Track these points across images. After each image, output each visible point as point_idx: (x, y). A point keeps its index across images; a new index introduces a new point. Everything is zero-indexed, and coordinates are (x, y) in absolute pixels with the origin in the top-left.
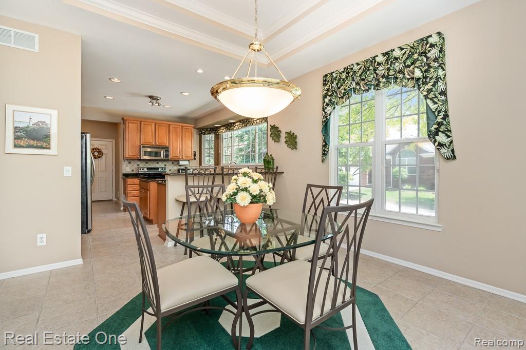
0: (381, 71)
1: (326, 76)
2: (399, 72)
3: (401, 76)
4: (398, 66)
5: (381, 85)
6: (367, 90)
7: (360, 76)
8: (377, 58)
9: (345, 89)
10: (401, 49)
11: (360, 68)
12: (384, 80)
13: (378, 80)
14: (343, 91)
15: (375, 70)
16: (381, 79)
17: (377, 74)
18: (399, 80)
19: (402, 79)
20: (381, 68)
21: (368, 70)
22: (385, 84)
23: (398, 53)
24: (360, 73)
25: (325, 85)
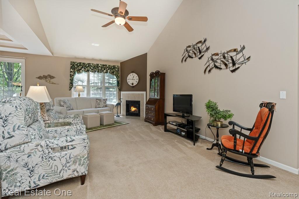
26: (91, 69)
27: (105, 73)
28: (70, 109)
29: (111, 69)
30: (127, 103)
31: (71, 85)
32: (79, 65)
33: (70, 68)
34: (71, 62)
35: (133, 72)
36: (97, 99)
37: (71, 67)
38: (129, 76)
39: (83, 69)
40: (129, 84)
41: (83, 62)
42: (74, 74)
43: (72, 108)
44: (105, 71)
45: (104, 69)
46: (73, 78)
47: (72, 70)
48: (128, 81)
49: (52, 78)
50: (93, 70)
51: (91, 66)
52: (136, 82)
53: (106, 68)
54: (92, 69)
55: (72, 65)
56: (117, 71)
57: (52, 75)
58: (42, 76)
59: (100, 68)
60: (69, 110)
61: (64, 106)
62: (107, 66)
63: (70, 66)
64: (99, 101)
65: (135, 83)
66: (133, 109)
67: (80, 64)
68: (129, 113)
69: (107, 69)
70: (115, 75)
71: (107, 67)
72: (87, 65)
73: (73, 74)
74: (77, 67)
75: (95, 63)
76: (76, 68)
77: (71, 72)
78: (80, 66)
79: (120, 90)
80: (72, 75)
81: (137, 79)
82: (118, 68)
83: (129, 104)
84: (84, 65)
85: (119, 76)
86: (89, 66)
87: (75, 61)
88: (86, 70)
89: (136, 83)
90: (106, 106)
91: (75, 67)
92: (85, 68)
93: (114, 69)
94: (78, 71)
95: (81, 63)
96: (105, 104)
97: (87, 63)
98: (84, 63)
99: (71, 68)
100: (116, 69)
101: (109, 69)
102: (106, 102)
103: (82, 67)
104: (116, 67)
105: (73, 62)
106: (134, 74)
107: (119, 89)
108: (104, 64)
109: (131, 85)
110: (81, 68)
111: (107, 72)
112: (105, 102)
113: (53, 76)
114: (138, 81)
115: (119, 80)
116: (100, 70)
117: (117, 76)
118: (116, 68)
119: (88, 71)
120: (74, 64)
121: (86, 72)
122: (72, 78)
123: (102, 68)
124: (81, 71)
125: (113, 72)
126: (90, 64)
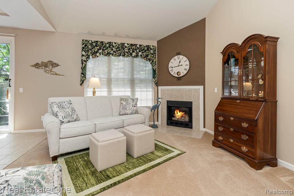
26: (112, 51)
27: (134, 57)
28: (70, 120)
29: (143, 51)
30: (169, 105)
31: (83, 77)
32: (94, 45)
33: (81, 50)
34: (83, 40)
35: (178, 54)
36: (121, 99)
37: (83, 48)
38: (172, 60)
39: (100, 51)
40: (172, 74)
41: (100, 39)
42: (87, 58)
43: (75, 118)
44: (134, 54)
45: (133, 52)
46: (86, 65)
47: (84, 53)
48: (170, 69)
49: (55, 67)
50: (116, 53)
51: (113, 46)
52: (185, 69)
53: (136, 50)
54: (114, 52)
55: (85, 45)
56: (152, 54)
57: (54, 62)
58: (40, 63)
59: (126, 50)
60: (69, 122)
61: (58, 113)
62: (138, 46)
63: (81, 46)
64: (124, 103)
65: (183, 72)
66: (178, 114)
67: (97, 44)
68: (171, 121)
69: (138, 51)
70: (150, 61)
71: (138, 48)
72: (108, 45)
73: (85, 59)
74: (93, 48)
75: (119, 41)
76: (90, 50)
77: (83, 55)
78: (96, 46)
79: (157, 84)
80: (85, 61)
81: (186, 65)
82: (154, 50)
83: (172, 107)
84: (103, 45)
85: (156, 62)
86: (110, 47)
87: (88, 40)
88: (105, 52)
89: (185, 72)
90: (137, 112)
91: (88, 48)
92: (104, 50)
93: (148, 50)
94: (93, 54)
95: (97, 42)
96: (135, 108)
97: (106, 42)
98: (102, 42)
99: (83, 50)
100: (151, 51)
101: (140, 51)
102: (136, 104)
103: (100, 47)
104: (152, 47)
105: (86, 41)
106: (181, 57)
107: (156, 82)
108: (133, 43)
109: (176, 76)
110: (98, 50)
111: (137, 56)
112: (134, 103)
113: (55, 64)
114: (188, 68)
115: (156, 69)
116: (127, 52)
117: (153, 61)
118: (151, 49)
119: (108, 54)
120: (87, 43)
121: (106, 55)
122: (84, 65)
123: (129, 49)
124: (98, 54)
125: (147, 56)
126: (112, 42)
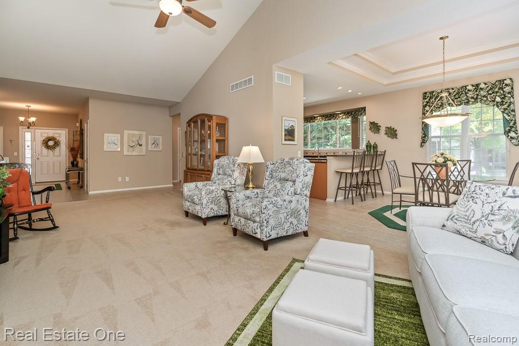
0: (470, 94)
1: (426, 93)
2: (483, 97)
3: (485, 99)
4: (482, 93)
5: (471, 103)
6: (460, 105)
7: (454, 96)
8: (467, 87)
9: (441, 103)
10: (486, 84)
11: (455, 91)
12: (473, 100)
13: (468, 100)
14: (440, 104)
15: (466, 93)
16: (470, 99)
17: (467, 96)
18: (483, 101)
19: (485, 101)
20: (470, 93)
21: (462, 94)
22: (473, 103)
23: (482, 86)
24: (454, 94)
25: (424, 99)
